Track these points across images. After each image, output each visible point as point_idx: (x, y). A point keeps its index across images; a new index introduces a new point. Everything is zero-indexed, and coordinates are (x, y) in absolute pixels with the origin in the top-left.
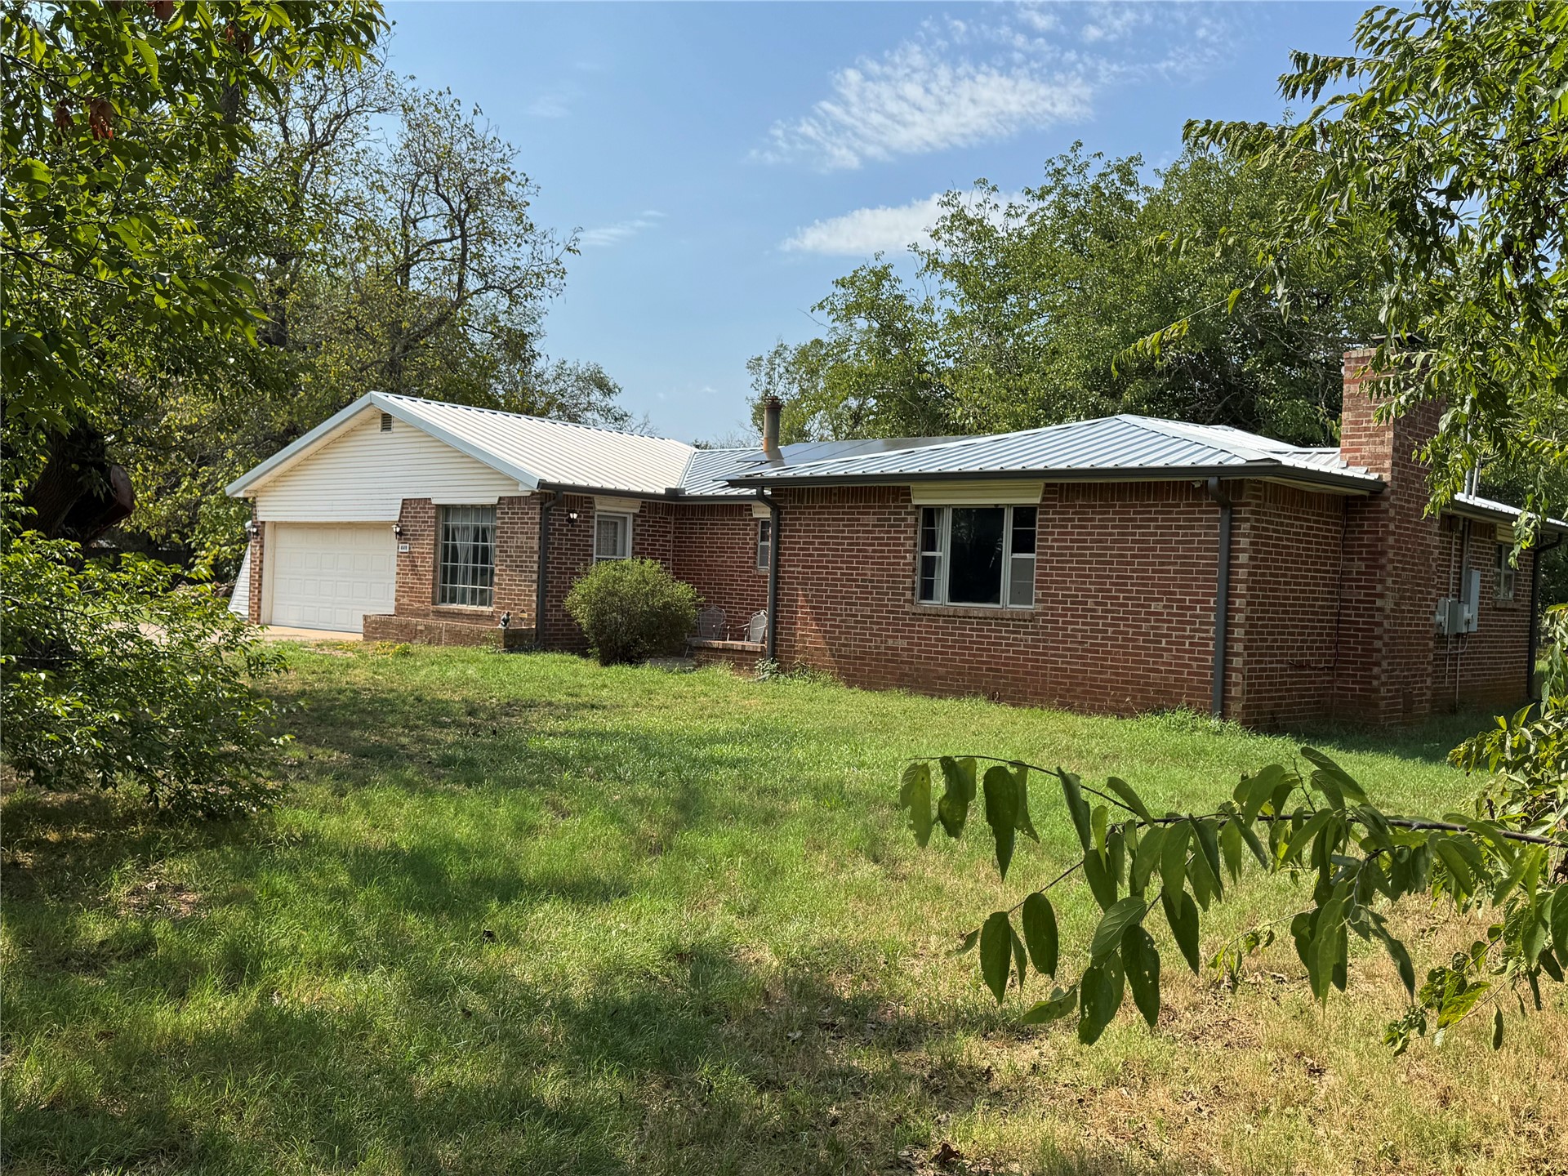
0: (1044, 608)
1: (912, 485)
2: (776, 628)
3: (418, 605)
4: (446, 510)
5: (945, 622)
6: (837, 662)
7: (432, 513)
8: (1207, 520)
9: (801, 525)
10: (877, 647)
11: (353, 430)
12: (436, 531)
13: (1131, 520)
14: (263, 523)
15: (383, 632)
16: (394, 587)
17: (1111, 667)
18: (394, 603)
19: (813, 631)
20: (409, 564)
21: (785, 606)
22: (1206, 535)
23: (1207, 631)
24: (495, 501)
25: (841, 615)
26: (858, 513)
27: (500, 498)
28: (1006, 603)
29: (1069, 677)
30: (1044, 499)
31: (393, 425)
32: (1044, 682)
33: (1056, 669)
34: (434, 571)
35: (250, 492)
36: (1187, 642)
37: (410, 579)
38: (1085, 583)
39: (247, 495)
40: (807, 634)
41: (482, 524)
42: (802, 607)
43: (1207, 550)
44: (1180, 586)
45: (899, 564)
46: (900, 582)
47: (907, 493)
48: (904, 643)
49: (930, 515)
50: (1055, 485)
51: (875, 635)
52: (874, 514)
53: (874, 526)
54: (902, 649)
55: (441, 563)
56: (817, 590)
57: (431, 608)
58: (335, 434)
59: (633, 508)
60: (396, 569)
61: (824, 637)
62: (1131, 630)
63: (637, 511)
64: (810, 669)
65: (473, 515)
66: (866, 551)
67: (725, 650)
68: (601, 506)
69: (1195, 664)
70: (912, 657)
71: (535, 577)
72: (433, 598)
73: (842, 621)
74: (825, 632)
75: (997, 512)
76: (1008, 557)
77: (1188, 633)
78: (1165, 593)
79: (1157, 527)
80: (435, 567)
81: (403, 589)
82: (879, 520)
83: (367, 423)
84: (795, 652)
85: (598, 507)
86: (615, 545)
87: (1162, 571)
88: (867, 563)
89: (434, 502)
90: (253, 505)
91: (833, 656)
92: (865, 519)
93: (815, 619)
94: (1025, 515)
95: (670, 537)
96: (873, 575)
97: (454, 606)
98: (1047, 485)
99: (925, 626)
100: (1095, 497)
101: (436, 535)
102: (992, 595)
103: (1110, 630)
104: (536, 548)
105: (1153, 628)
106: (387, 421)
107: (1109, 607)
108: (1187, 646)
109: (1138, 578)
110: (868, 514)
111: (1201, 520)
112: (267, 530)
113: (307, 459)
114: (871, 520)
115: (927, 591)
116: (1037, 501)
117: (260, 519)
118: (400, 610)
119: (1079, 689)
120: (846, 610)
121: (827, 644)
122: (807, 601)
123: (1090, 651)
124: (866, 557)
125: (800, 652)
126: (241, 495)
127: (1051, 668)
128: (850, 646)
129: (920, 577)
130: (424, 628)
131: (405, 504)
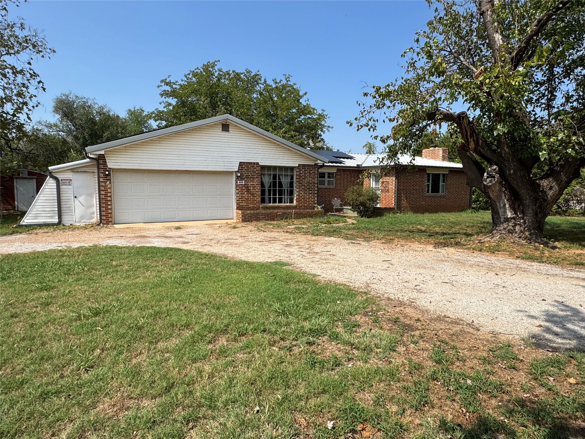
0: (448, 194)
1: (427, 169)
3: (252, 205)
5: (431, 197)
6: (411, 208)
7: (259, 168)
9: (402, 177)
10: (419, 204)
11: (199, 128)
13: (460, 177)
14: (111, 169)
19: (405, 202)
20: (245, 189)
24: (297, 165)
26: (416, 174)
27: (299, 165)
28: (440, 193)
31: (230, 129)
32: (447, 208)
37: (246, 195)
38: (453, 188)
42: (403, 196)
45: (423, 186)
46: (423, 190)
47: (425, 170)
48: (424, 203)
49: (429, 175)
57: (261, 206)
60: (236, 191)
70: (426, 206)
71: (316, 192)
72: (260, 202)
73: (412, 199)
74: (408, 202)
75: (439, 174)
76: (441, 183)
78: (464, 190)
79: (463, 178)
80: (260, 190)
81: (242, 199)
82: (421, 176)
83: (210, 126)
84: (401, 207)
88: (417, 185)
89: (260, 164)
93: (406, 199)
94: (444, 175)
96: (418, 188)
97: (271, 204)
98: (449, 170)
99: (428, 199)
102: (438, 192)
103: (457, 197)
104: (316, 182)
106: (225, 126)
109: (460, 187)
112: (111, 173)
114: (418, 176)
115: (428, 192)
116: (447, 173)
117: (110, 167)
120: (412, 196)
121: (409, 205)
122: (405, 195)
125: (403, 207)
128: (413, 204)
129: (427, 188)
130: (281, 213)
131: (241, 164)
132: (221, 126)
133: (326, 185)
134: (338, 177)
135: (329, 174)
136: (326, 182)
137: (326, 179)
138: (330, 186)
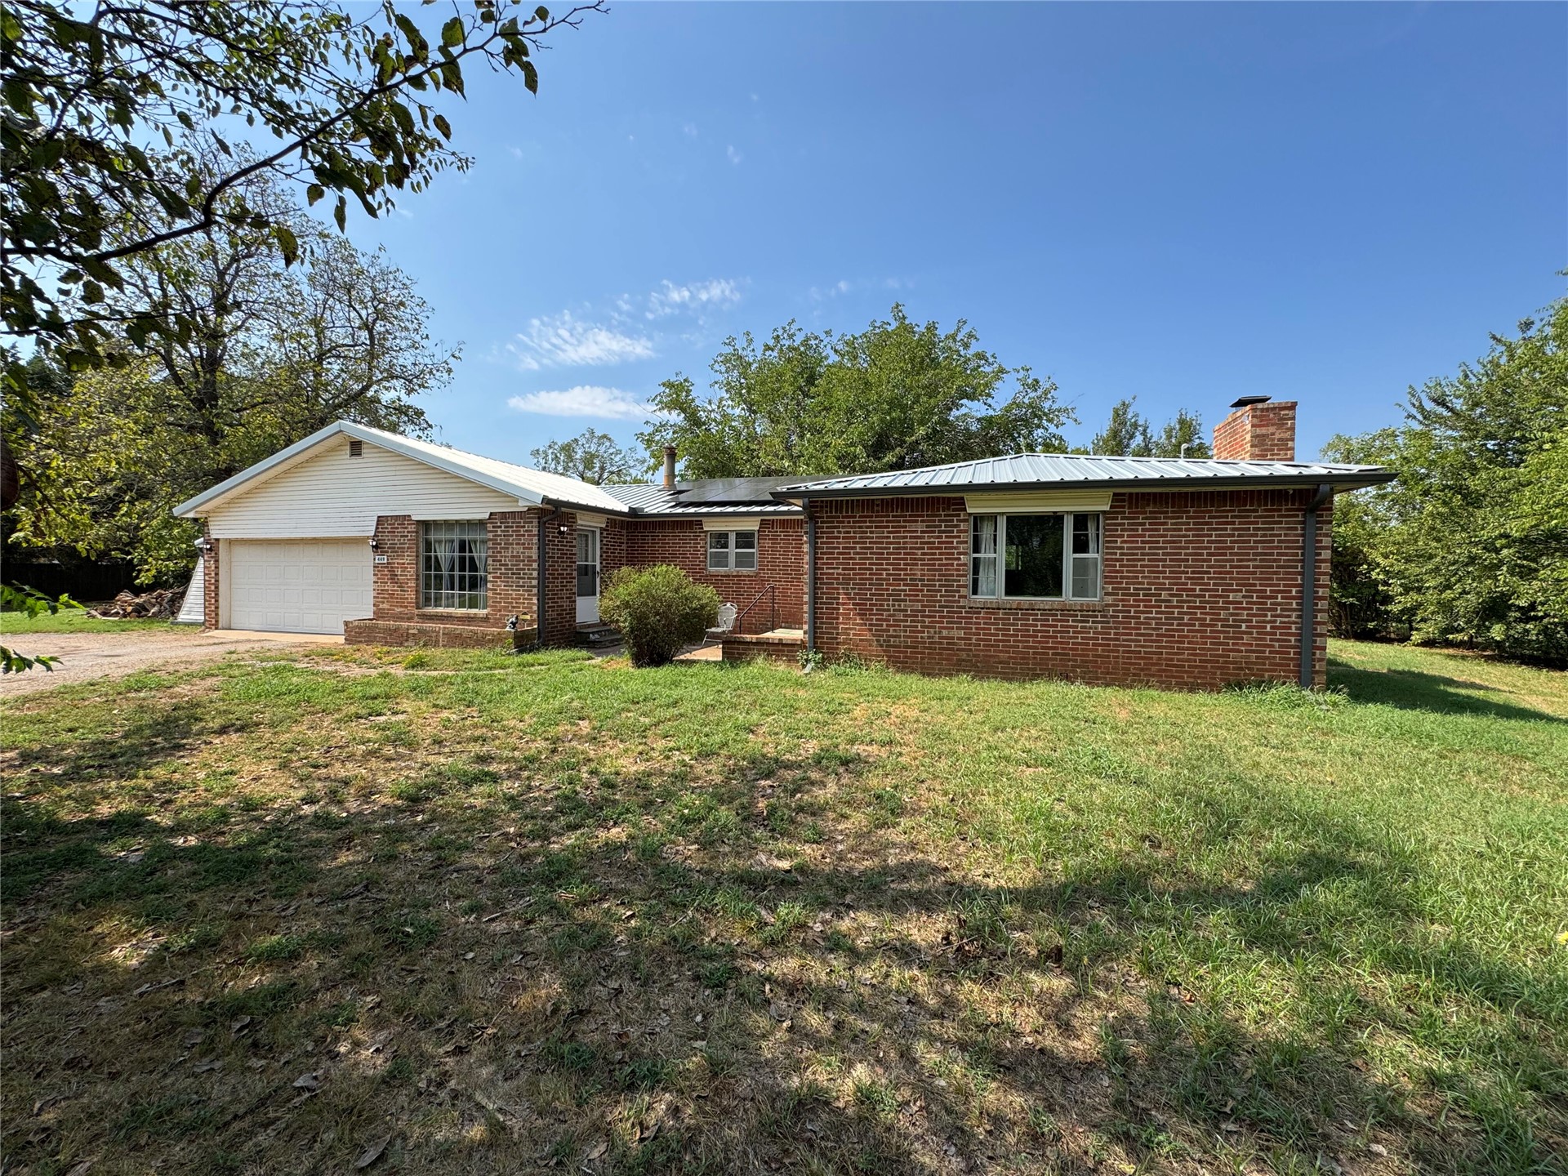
0: (1115, 600)
1: (966, 496)
2: (815, 623)
3: (400, 609)
4: (426, 525)
5: (1005, 614)
6: (884, 651)
7: (412, 528)
8: (1287, 523)
9: (839, 532)
10: (929, 638)
11: (317, 456)
12: (417, 544)
13: (1207, 523)
14: (217, 540)
15: (368, 636)
16: (372, 594)
17: (1188, 649)
18: (373, 609)
19: (857, 624)
20: (386, 574)
21: (825, 603)
22: (1286, 535)
23: (1289, 616)
24: (486, 516)
25: (889, 610)
26: (904, 521)
27: (491, 514)
28: (1069, 596)
29: (1142, 658)
30: (1111, 507)
31: (363, 451)
32: (1117, 662)
33: (1128, 652)
34: (417, 579)
35: (201, 512)
36: (1268, 626)
37: (389, 587)
38: (1158, 578)
39: (198, 516)
40: (851, 627)
41: (466, 537)
42: (844, 604)
43: (1286, 548)
44: (1260, 579)
45: (952, 565)
46: (954, 581)
47: (961, 503)
48: (962, 633)
49: (984, 520)
50: (1123, 494)
51: (928, 627)
52: (922, 521)
53: (922, 532)
54: (958, 639)
55: (422, 572)
56: (860, 589)
57: (416, 611)
58: (298, 459)
59: (600, 522)
60: (374, 579)
61: (871, 630)
62: (1208, 617)
63: (604, 526)
64: (857, 658)
65: (457, 530)
66: (914, 554)
67: (759, 643)
68: (583, 521)
69: (1277, 644)
70: (970, 645)
71: (535, 582)
72: (417, 603)
73: (890, 615)
74: (871, 625)
75: (1058, 519)
76: (1069, 557)
77: (1269, 618)
78: (1244, 585)
79: (1234, 529)
80: (418, 576)
81: (380, 594)
82: (927, 527)
83: (333, 450)
84: (838, 644)
85: (579, 522)
86: (587, 554)
87: (1240, 567)
88: (917, 564)
89: (413, 518)
90: (205, 524)
91: (881, 646)
92: (911, 526)
93: (859, 614)
95: (624, 546)
96: (922, 575)
97: (440, 610)
98: (1115, 494)
99: (983, 618)
100: (1167, 503)
101: (417, 548)
103: (1186, 617)
104: (535, 557)
105: (1232, 615)
106: (356, 447)
107: (1185, 598)
108: (1268, 629)
109: (1215, 573)
110: (917, 521)
111: (1281, 523)
112: (222, 547)
113: (266, 483)
114: (920, 527)
116: (1107, 508)
117: (214, 536)
118: (379, 614)
119: (1154, 668)
120: (894, 605)
121: (874, 635)
122: (849, 599)
123: (1165, 636)
124: (915, 559)
125: (844, 643)
126: (191, 515)
127: (1124, 652)
128: (900, 637)
129: (970, 577)
130: (415, 631)
131: (381, 520)
132: (348, 447)
133: (731, 568)
134: (768, 543)
135: (739, 535)
136: (732, 560)
137: (732, 550)
138: (745, 570)
